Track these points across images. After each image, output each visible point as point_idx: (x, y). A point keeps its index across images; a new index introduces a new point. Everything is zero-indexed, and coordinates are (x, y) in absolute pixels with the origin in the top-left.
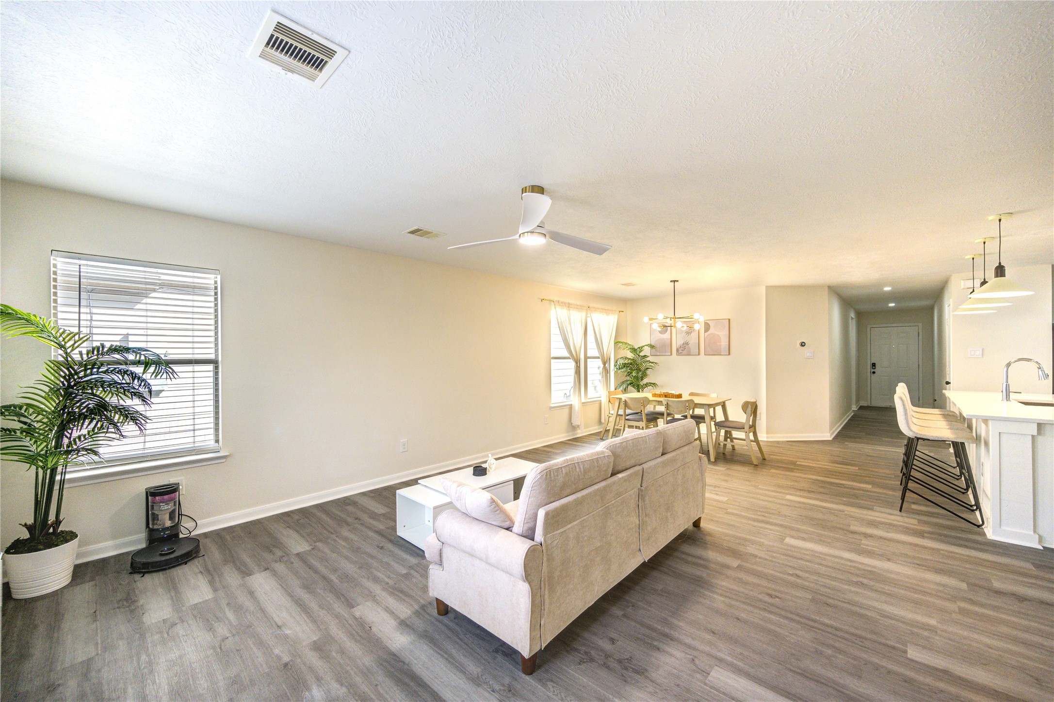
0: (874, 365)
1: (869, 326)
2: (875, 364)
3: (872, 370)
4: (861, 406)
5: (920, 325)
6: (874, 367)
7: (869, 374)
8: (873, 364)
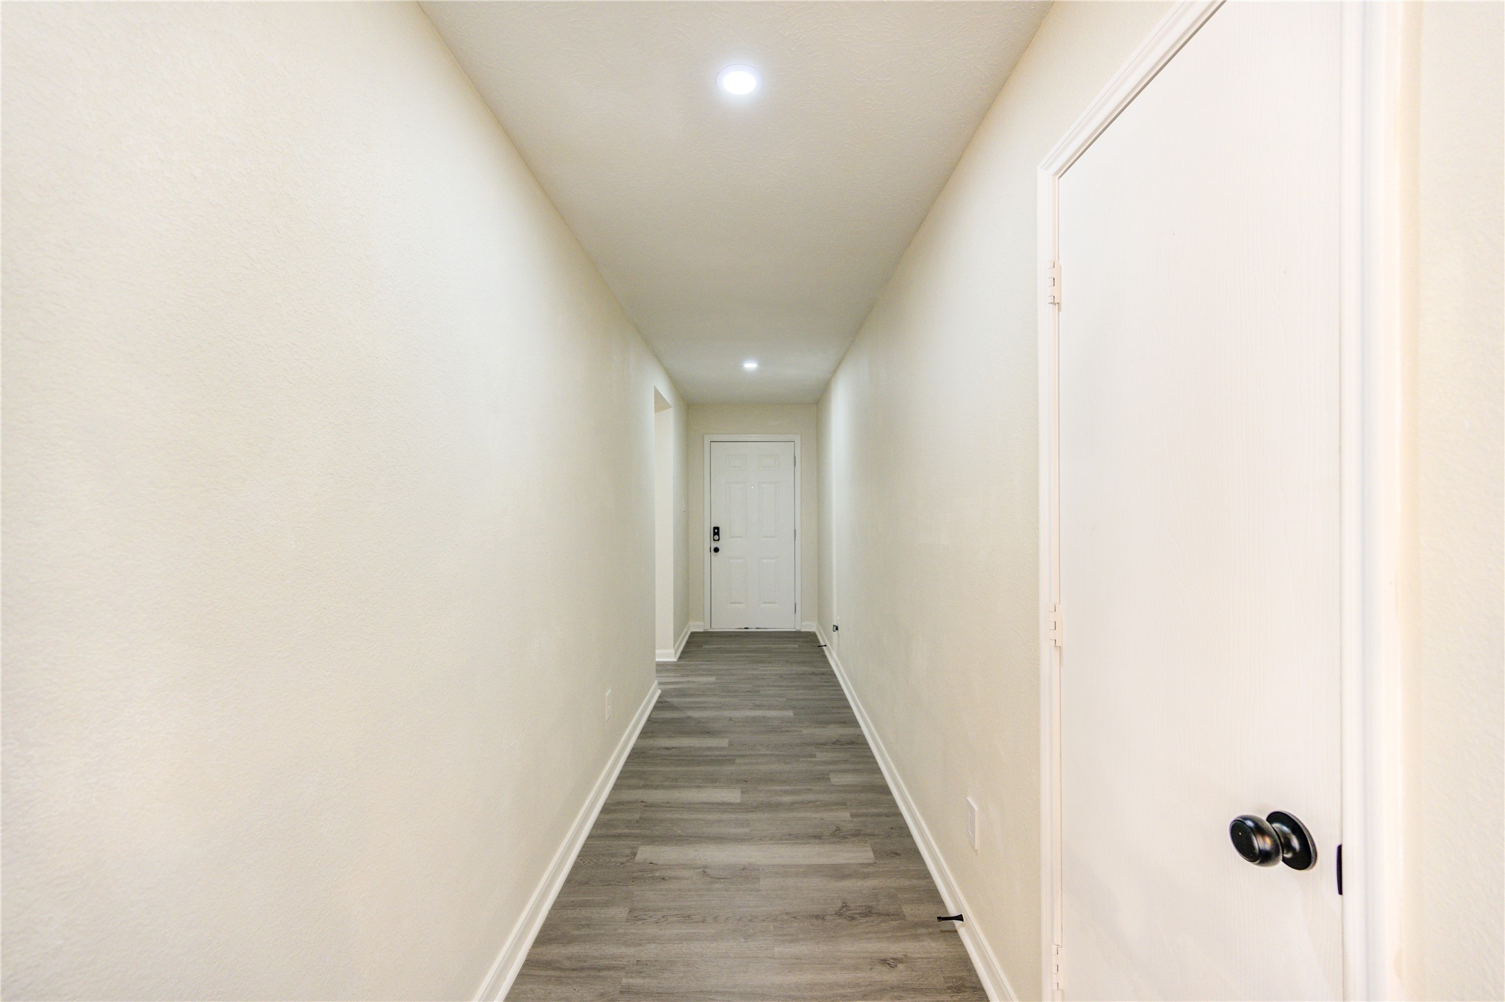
0: (716, 531)
1: (707, 439)
2: (718, 528)
3: (715, 545)
4: (693, 634)
5: (797, 438)
6: (716, 537)
7: (707, 553)
8: (715, 528)
